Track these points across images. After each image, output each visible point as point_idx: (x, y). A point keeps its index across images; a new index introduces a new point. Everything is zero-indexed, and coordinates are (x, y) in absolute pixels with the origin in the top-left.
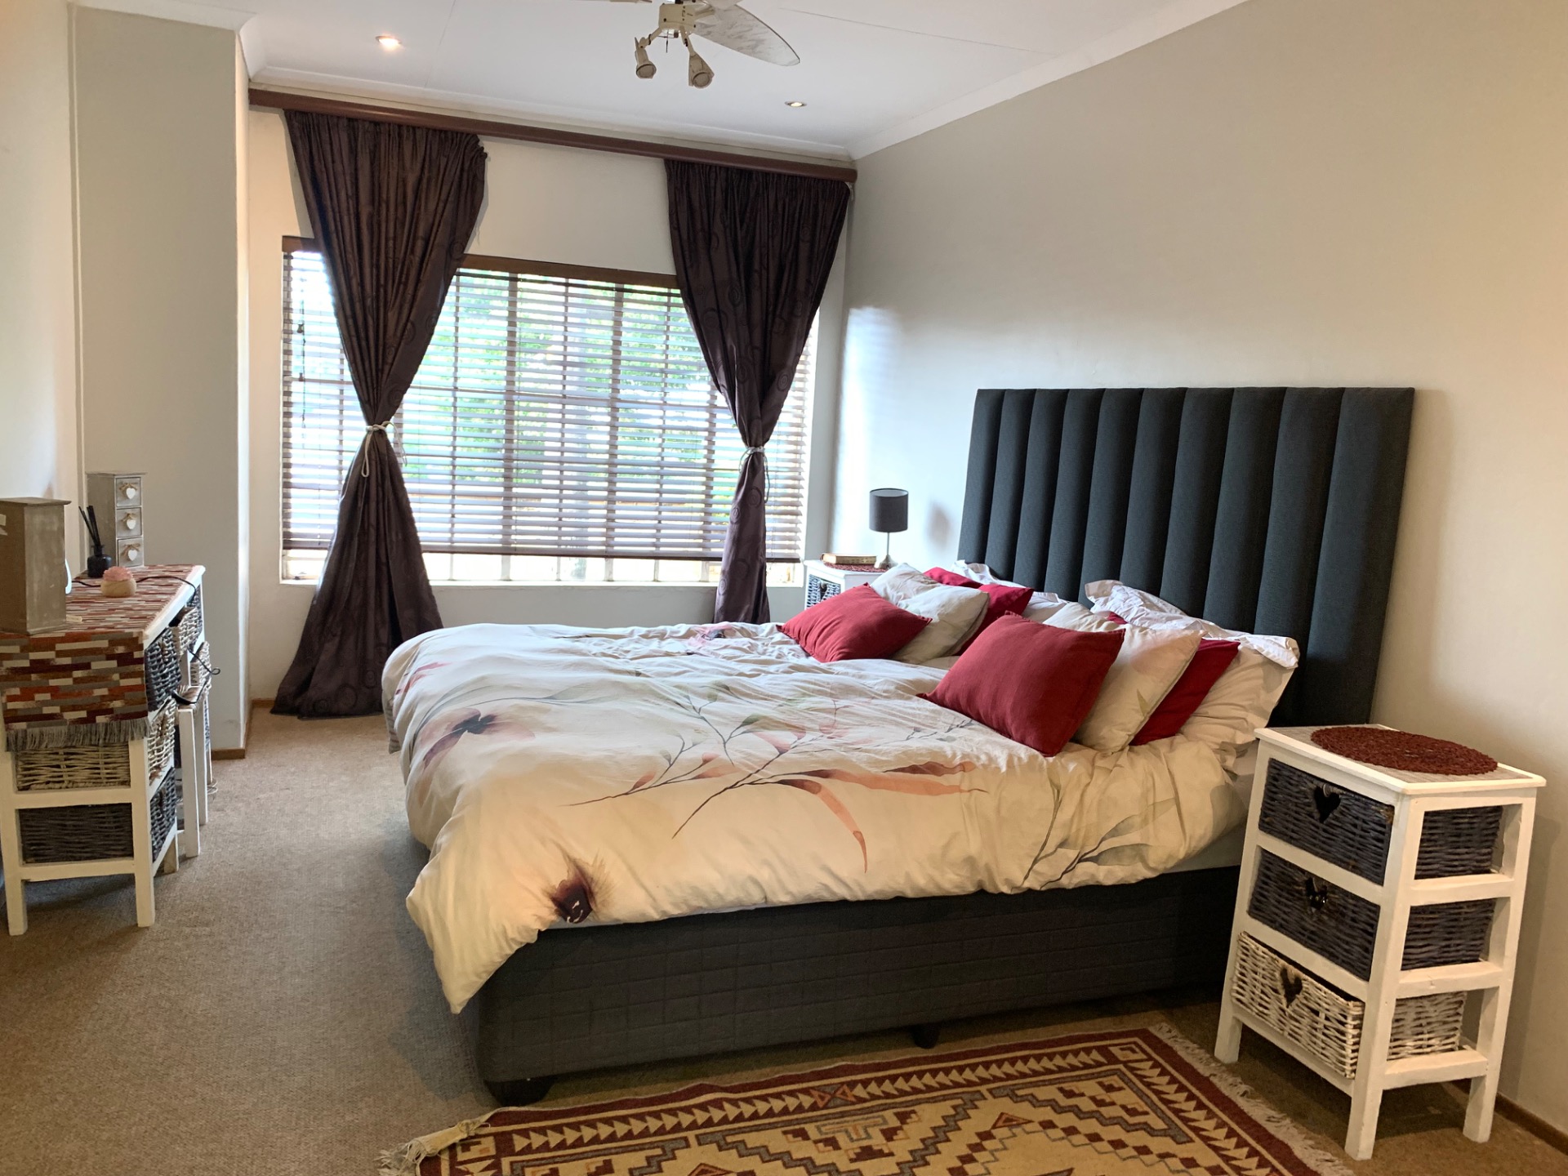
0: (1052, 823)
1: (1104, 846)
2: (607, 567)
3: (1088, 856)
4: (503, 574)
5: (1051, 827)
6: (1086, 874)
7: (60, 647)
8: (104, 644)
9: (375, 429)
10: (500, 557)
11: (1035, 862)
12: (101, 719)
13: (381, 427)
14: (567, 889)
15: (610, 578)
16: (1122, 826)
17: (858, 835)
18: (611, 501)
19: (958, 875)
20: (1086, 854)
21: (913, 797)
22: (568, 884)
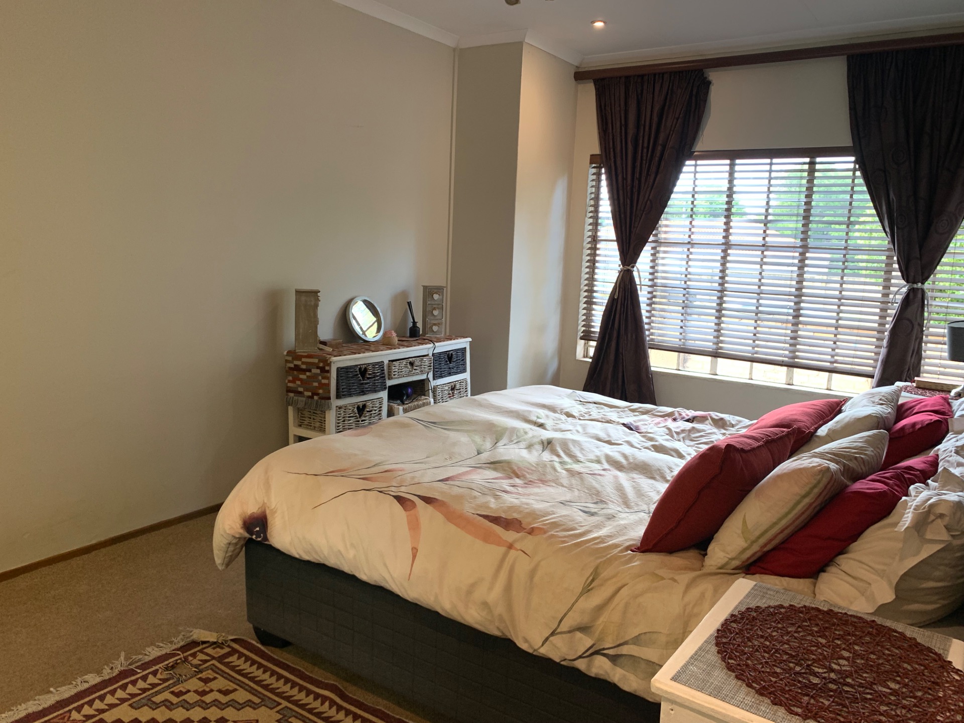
0: (573, 605)
1: (625, 650)
2: (787, 374)
3: (605, 652)
4: (711, 370)
5: (571, 608)
6: (600, 667)
7: (304, 360)
8: (316, 361)
9: (625, 269)
10: (710, 358)
11: (553, 634)
12: (316, 398)
13: (629, 268)
14: (254, 518)
15: (791, 382)
16: (643, 637)
17: (415, 551)
18: (796, 324)
19: (479, 614)
20: (604, 649)
21: (469, 538)
22: (255, 515)
